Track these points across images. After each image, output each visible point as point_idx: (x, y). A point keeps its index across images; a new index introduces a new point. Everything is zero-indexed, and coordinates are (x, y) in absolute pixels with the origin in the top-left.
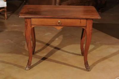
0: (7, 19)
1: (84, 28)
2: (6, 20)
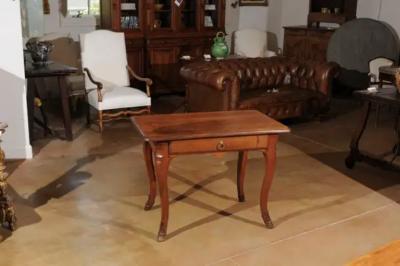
1: (264, 151)
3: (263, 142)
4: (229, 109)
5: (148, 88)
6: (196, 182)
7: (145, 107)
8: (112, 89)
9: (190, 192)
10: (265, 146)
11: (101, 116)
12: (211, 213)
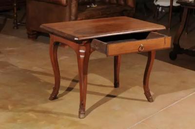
4: (70, 20)
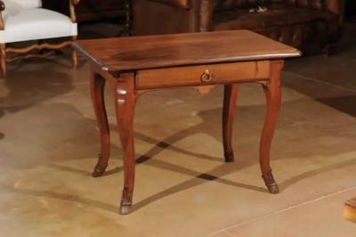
0: (79, 67)
1: (265, 83)
2: (75, 69)
3: (264, 70)
5: (72, 9)
6: (161, 139)
7: (69, 38)
8: (16, 12)
9: (153, 152)
10: (266, 76)
11: (3, 52)
12: (190, 178)
